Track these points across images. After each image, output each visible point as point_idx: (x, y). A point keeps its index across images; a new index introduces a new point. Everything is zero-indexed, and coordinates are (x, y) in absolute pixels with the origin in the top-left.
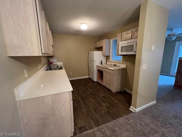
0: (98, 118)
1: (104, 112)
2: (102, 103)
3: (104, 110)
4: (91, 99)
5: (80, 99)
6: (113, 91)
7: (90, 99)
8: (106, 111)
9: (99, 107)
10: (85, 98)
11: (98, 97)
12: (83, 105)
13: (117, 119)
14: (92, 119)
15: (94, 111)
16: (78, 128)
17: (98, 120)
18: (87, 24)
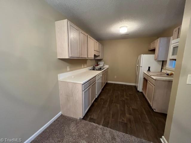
0: (110, 122)
1: (120, 121)
2: (126, 113)
3: (122, 119)
4: (119, 105)
5: (108, 100)
6: (155, 109)
7: (117, 104)
8: (124, 122)
9: (119, 115)
10: (114, 101)
11: (127, 106)
12: (107, 106)
13: (128, 135)
14: (105, 119)
15: (113, 115)
16: (90, 118)
17: (108, 123)
18: (127, 27)
